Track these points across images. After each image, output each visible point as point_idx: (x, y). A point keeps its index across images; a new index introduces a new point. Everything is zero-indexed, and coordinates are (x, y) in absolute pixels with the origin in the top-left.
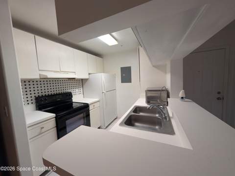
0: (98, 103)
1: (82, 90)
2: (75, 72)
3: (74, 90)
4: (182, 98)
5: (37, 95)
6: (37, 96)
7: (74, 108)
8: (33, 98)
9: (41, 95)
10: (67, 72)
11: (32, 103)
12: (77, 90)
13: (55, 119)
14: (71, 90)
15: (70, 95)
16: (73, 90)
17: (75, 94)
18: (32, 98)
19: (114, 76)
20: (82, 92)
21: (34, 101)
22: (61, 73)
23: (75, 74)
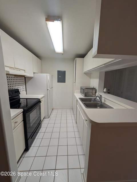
2: (25, 70)
4: (105, 92)
10: (20, 70)
13: (22, 113)
14: (17, 87)
15: (18, 92)
16: (19, 87)
19: (52, 77)
22: (15, 70)
23: (25, 72)
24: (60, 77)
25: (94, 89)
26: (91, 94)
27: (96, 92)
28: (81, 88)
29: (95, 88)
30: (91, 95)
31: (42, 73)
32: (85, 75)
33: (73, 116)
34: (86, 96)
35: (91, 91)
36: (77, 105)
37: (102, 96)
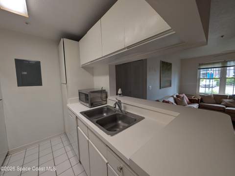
4: (120, 94)
24: (25, 73)
25: (103, 91)
26: (101, 100)
27: (107, 97)
28: (79, 92)
29: (105, 90)
30: (99, 102)
32: (83, 70)
33: (68, 148)
34: (92, 105)
35: (99, 95)
36: (78, 127)
37: (122, 102)
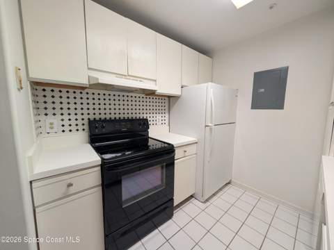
0: (195, 146)
1: (167, 118)
2: (155, 81)
3: (154, 115)
5: (92, 117)
6: (92, 119)
7: (151, 148)
8: (86, 122)
9: (97, 118)
10: (141, 79)
11: (84, 130)
12: (159, 117)
13: (99, 168)
14: (148, 115)
15: (145, 124)
16: (151, 115)
17: (154, 122)
18: (84, 122)
19: (234, 94)
20: (167, 122)
21: (86, 127)
22: (129, 79)
23: (156, 85)
24: (262, 90)
31: (198, 84)
